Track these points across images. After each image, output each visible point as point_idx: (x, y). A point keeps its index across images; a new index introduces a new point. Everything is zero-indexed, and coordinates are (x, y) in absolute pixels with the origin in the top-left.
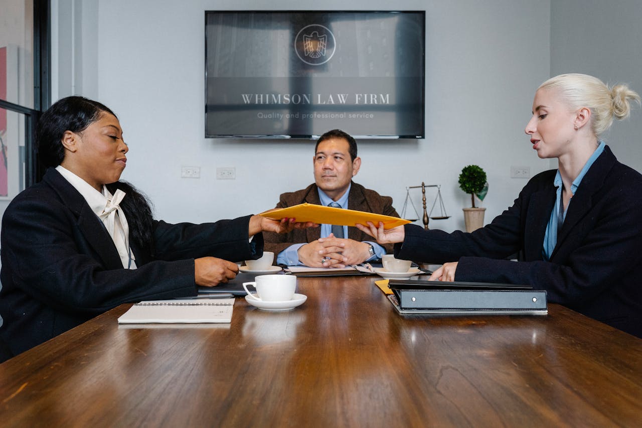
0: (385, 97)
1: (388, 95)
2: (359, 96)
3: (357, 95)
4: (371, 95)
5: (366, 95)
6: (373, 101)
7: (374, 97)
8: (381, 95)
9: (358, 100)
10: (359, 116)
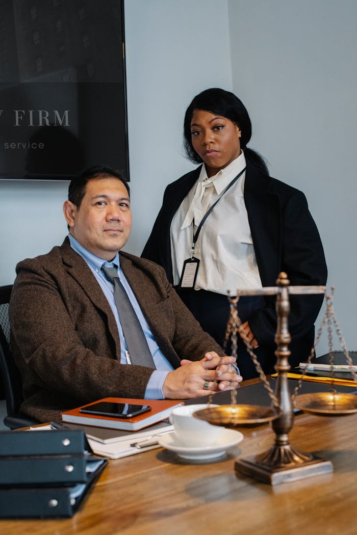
0: (62, 115)
1: (66, 112)
2: (20, 114)
3: (17, 112)
4: (40, 112)
5: (31, 112)
6: (44, 121)
7: (44, 115)
8: (56, 112)
9: (19, 119)
10: (21, 145)
